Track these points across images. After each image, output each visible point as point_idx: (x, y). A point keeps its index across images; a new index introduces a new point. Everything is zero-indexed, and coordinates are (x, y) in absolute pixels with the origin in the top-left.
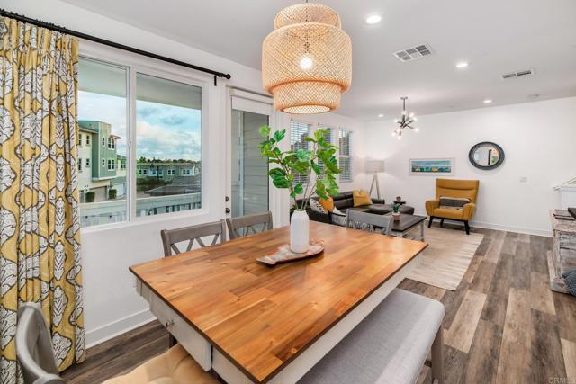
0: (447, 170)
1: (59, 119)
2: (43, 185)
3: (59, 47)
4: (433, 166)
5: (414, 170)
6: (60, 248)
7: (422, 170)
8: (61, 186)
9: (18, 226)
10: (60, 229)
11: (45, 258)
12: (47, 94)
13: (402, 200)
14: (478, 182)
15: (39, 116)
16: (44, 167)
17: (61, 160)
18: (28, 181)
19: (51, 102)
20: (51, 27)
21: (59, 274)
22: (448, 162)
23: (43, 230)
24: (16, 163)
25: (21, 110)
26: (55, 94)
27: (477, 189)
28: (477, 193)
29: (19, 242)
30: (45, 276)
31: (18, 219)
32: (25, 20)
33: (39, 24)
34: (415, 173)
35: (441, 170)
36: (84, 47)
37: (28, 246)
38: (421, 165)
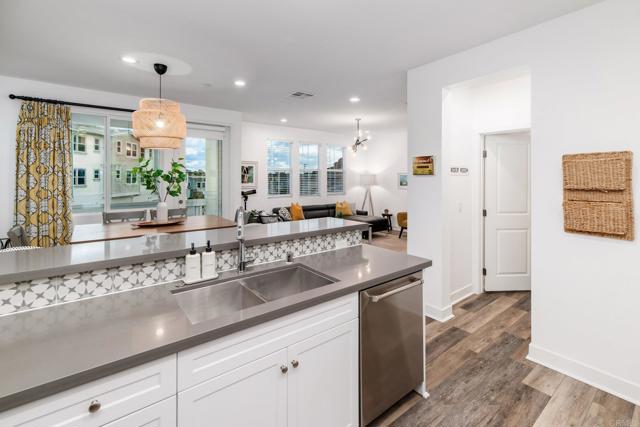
1: (59, 151)
2: (51, 188)
3: (60, 112)
6: (59, 222)
8: (60, 188)
9: (38, 208)
10: (60, 212)
11: (52, 225)
12: (52, 139)
15: (48, 151)
16: (51, 178)
17: (60, 174)
18: (43, 185)
19: (54, 143)
20: (55, 102)
21: (59, 236)
23: (51, 211)
24: (37, 176)
25: (39, 148)
26: (57, 139)
29: (38, 216)
30: (52, 236)
31: (38, 205)
32: (42, 100)
33: (49, 101)
36: (73, 110)
37: (43, 218)
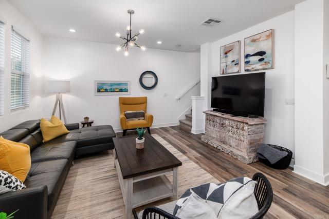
0: (126, 90)
4: (115, 87)
5: (99, 91)
7: (106, 91)
13: (90, 121)
14: (146, 98)
22: (126, 84)
27: (146, 102)
28: (146, 105)
34: (99, 93)
35: (121, 90)
38: (105, 87)
